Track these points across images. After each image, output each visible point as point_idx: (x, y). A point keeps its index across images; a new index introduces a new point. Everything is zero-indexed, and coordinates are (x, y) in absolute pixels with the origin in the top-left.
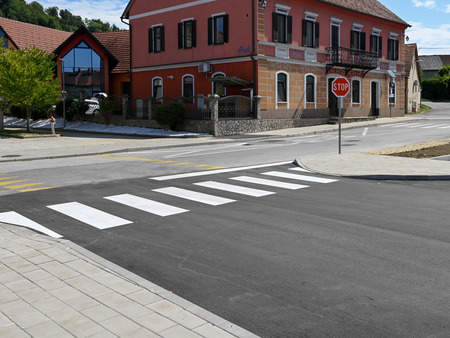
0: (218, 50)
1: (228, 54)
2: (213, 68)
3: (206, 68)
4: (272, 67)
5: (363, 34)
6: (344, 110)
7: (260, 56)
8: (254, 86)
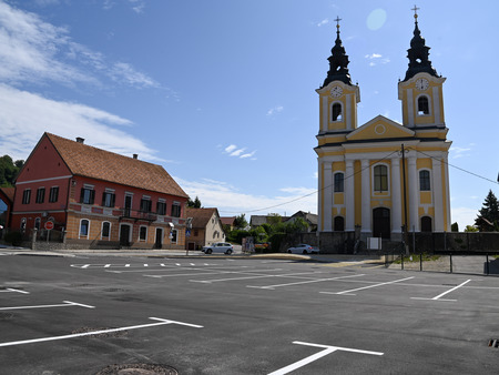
0: (53, 205)
1: (56, 208)
2: (49, 215)
3: (45, 215)
4: (77, 216)
5: (150, 202)
6: (132, 243)
7: (69, 210)
8: (65, 225)
